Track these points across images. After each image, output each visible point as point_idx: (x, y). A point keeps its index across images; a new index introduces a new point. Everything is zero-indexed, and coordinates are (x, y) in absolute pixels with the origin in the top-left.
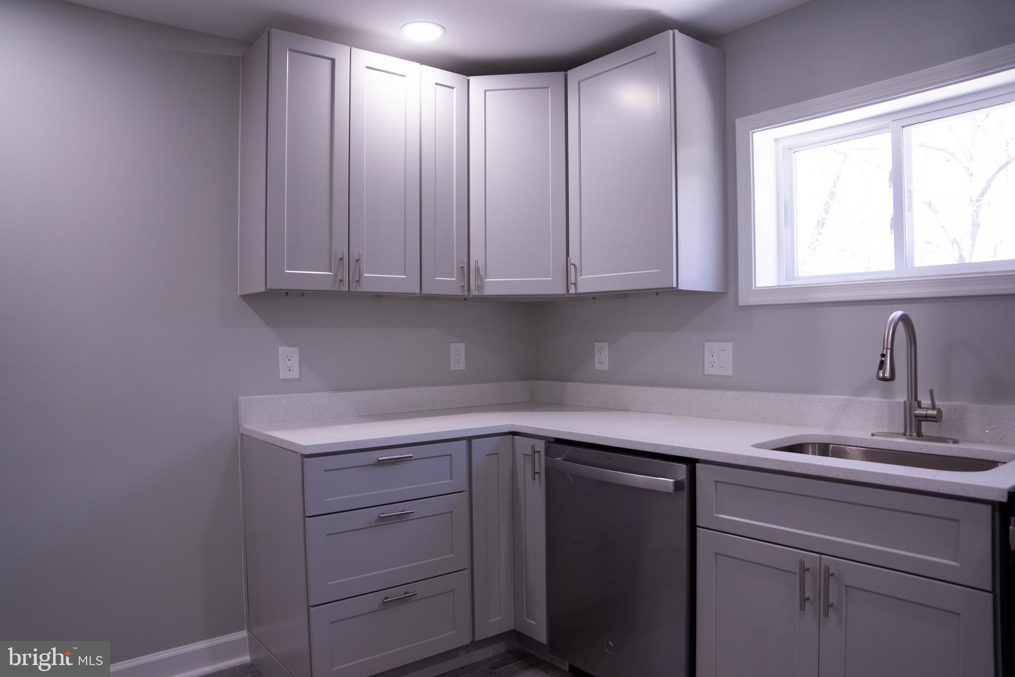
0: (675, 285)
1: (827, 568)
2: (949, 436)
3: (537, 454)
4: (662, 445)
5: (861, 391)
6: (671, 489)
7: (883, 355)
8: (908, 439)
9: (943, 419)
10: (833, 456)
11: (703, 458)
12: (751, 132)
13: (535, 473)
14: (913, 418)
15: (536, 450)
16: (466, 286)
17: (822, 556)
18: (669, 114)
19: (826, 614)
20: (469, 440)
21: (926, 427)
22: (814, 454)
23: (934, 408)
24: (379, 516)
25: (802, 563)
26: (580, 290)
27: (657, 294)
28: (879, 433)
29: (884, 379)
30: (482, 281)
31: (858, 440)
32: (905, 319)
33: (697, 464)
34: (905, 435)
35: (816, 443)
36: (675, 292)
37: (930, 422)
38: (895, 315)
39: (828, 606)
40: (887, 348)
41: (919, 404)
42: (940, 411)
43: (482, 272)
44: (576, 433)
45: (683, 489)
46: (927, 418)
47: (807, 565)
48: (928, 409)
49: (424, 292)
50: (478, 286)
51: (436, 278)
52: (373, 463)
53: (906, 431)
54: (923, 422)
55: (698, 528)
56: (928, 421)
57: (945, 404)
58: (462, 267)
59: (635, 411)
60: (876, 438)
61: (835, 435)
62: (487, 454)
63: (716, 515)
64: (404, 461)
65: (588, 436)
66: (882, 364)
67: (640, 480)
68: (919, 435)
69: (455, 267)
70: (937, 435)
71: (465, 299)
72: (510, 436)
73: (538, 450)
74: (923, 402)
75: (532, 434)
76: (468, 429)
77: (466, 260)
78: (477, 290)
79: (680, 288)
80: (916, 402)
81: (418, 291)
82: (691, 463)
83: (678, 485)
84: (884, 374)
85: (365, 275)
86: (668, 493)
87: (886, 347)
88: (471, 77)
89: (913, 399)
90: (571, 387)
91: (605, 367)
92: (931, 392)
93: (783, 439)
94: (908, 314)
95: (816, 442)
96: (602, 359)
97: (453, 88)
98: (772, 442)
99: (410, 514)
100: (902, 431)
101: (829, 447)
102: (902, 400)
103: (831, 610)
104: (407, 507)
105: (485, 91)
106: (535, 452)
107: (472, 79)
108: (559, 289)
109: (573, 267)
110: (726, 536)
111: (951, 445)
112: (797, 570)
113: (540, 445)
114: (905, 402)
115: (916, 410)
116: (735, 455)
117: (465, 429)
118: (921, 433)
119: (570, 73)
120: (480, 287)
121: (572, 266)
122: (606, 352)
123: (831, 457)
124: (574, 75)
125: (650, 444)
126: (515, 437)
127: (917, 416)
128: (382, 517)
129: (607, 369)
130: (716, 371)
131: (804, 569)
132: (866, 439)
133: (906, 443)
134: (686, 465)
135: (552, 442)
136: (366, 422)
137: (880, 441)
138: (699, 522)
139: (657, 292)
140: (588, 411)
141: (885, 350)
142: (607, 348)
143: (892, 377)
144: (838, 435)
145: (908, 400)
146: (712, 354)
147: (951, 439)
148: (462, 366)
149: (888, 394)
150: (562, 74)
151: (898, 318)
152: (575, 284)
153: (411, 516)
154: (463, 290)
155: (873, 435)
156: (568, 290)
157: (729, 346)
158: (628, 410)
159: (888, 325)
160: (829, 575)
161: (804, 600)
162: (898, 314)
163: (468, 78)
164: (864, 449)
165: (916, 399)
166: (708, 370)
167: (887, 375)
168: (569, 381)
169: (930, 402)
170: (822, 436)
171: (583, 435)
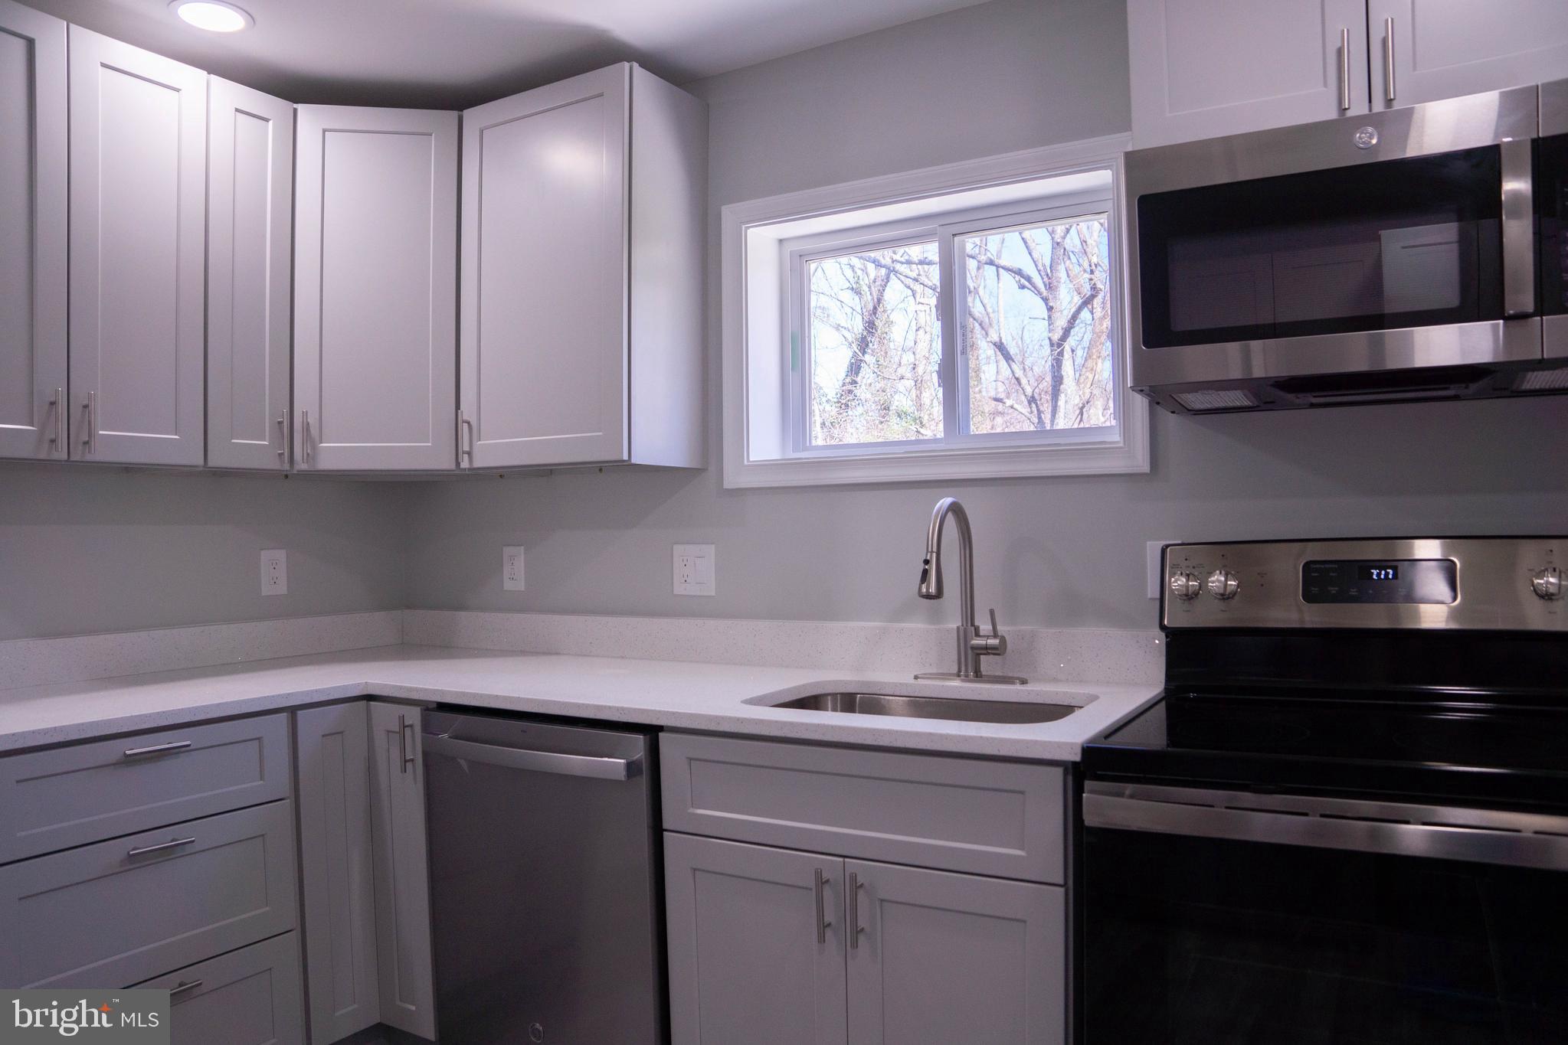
0: (625, 457)
1: (854, 878)
2: (1016, 675)
3: (408, 731)
4: (605, 707)
5: (900, 614)
6: (622, 775)
7: (927, 562)
8: (963, 681)
9: (1007, 651)
10: (862, 711)
11: (669, 724)
12: (743, 227)
13: (406, 761)
14: (970, 651)
15: (406, 723)
16: (286, 454)
17: (847, 860)
18: (620, 193)
19: (855, 945)
20: (292, 712)
21: (987, 663)
22: (834, 710)
23: (995, 636)
24: (129, 853)
25: (818, 874)
26: (477, 464)
27: (601, 470)
28: (925, 674)
29: (928, 596)
30: (314, 448)
31: (896, 686)
32: (956, 509)
33: (660, 734)
34: (959, 676)
35: (837, 694)
36: (626, 468)
37: (992, 656)
38: (943, 503)
39: (857, 932)
40: (932, 552)
41: (977, 629)
42: (1003, 640)
43: (314, 432)
44: (471, 693)
45: (640, 772)
46: (987, 650)
47: (825, 876)
48: (988, 637)
49: (210, 464)
50: (308, 454)
51: (233, 441)
52: (114, 762)
53: (959, 671)
54: (981, 656)
55: (664, 833)
56: (989, 654)
57: (1009, 628)
58: (280, 423)
59: (568, 654)
60: (920, 681)
61: (864, 679)
62: (323, 733)
63: (691, 810)
64: (172, 754)
65: (490, 696)
66: (925, 573)
67: (577, 763)
68: (978, 675)
69: (267, 425)
70: (1001, 674)
71: (287, 476)
72: (364, 703)
73: (411, 723)
74: (981, 627)
75: (400, 698)
76: (289, 694)
77: (286, 410)
78: (305, 461)
79: (634, 461)
80: (973, 628)
81: (201, 462)
82: (652, 732)
83: (632, 768)
84: (928, 588)
85: (101, 432)
86: (618, 782)
87: (930, 549)
88: (300, 105)
89: (969, 624)
90: (466, 619)
91: (521, 586)
92: (992, 613)
93: (789, 690)
94: (960, 502)
95: (838, 691)
96: (515, 574)
97: (267, 120)
98: (773, 694)
99: (187, 845)
100: (955, 670)
101: (856, 698)
102: (955, 626)
103: (862, 939)
104: (183, 834)
105: (324, 131)
106: (404, 727)
107: (301, 108)
108: (443, 462)
109: (465, 426)
110: (710, 842)
111: (1018, 687)
112: (812, 884)
113: (414, 716)
114: (958, 628)
115: (972, 639)
116: (717, 717)
117: (284, 694)
118: (980, 671)
119: (468, 114)
120: (310, 457)
121: (464, 424)
122: (520, 564)
123: (859, 713)
124: (474, 117)
125: (587, 706)
126: (371, 703)
127: (973, 648)
128: (133, 855)
129: (523, 589)
130: (692, 590)
131: (821, 882)
132: (906, 685)
133: (961, 687)
134: (644, 735)
135: (432, 710)
136: (106, 688)
137: (925, 685)
138: (667, 824)
139: (601, 468)
140: (495, 656)
141: (929, 554)
142: (523, 557)
143: (939, 594)
144: (868, 680)
145: (962, 625)
146: (685, 562)
147: (1018, 678)
148: (282, 589)
149: (936, 617)
150: (454, 114)
151: (947, 506)
152: (469, 454)
153: (189, 849)
154: (282, 462)
155: (916, 677)
156: (458, 464)
157: (710, 550)
158: (557, 654)
159: (933, 518)
160: (856, 887)
161: (823, 927)
162: (947, 501)
163: (295, 106)
164: (904, 698)
165: (973, 624)
166: (679, 589)
167: (933, 590)
168: (461, 607)
169: (991, 627)
170: (846, 683)
171: (481, 696)
